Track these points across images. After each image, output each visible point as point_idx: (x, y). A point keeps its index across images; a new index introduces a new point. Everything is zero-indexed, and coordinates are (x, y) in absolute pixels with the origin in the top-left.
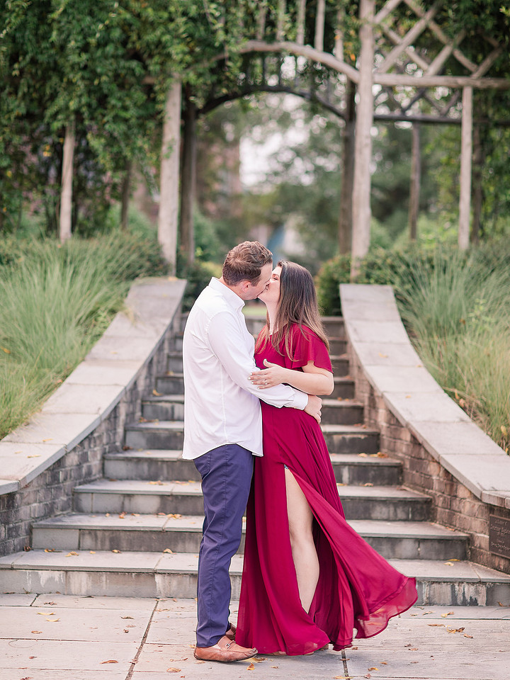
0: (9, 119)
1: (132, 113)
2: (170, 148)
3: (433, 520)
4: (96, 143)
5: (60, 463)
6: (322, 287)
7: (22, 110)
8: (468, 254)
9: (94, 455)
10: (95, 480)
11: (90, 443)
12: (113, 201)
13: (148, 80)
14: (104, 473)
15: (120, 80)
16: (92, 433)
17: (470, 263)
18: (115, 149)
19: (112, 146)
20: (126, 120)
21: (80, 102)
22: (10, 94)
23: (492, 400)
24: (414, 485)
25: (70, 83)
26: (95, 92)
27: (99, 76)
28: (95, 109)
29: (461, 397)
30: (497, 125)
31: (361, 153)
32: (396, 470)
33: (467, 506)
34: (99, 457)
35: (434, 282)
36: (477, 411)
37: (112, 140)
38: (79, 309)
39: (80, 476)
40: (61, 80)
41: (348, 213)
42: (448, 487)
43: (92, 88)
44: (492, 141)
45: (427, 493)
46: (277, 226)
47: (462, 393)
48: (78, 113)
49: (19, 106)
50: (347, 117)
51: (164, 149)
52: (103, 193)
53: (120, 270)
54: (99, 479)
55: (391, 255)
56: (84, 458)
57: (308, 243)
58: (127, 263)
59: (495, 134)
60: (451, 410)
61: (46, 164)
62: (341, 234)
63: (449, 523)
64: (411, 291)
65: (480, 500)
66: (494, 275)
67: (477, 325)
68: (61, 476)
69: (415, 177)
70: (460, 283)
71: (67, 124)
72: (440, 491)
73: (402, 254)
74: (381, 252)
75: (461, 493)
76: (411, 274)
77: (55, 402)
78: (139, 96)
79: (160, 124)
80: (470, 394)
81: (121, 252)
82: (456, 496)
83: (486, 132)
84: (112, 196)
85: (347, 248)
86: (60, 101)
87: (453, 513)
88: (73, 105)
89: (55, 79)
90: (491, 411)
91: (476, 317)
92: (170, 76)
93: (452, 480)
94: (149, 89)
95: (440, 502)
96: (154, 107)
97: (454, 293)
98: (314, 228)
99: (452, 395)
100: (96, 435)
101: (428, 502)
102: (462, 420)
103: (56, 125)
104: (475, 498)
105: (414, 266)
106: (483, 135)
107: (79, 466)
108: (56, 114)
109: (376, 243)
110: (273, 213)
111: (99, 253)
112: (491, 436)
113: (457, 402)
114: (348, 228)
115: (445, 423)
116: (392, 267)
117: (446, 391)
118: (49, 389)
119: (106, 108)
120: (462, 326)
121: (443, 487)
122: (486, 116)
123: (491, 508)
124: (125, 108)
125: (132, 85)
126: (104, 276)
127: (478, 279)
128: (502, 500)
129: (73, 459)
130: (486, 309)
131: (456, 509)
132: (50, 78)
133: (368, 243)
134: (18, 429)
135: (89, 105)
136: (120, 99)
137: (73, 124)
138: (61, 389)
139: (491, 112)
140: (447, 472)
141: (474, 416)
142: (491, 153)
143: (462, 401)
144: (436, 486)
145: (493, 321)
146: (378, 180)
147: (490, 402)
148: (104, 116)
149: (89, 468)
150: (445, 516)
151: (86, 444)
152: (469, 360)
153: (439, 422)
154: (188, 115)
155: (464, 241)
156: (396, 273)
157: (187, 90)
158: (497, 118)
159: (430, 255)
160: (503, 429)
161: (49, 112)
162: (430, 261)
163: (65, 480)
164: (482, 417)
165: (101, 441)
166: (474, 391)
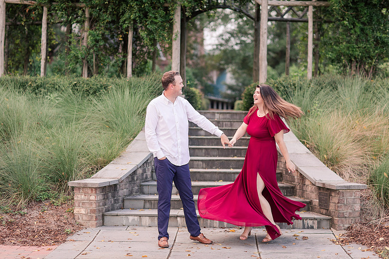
0: (104, 23)
1: (159, 20)
2: (177, 35)
3: (295, 195)
4: (143, 34)
5: (134, 173)
6: (246, 98)
7: (109, 20)
8: (311, 81)
9: (149, 170)
10: (149, 181)
11: (146, 165)
12: (148, 60)
13: (166, 5)
14: (152, 178)
15: (153, 5)
16: (147, 160)
17: (312, 85)
18: (151, 36)
19: (150, 35)
20: (156, 23)
21: (136, 15)
22: (104, 12)
23: (321, 144)
24: (287, 181)
25: (131, 7)
26: (142, 11)
27: (144, 3)
28: (142, 19)
29: (307, 143)
30: (325, 22)
31: (262, 36)
32: (279, 175)
33: (309, 188)
34: (150, 171)
35: (296, 94)
36: (314, 149)
37: (150, 32)
38: (139, 108)
39: (143, 179)
40: (127, 6)
41: (257, 64)
42: (301, 181)
43: (141, 9)
44: (323, 29)
45: (293, 184)
46: (222, 71)
47: (308, 142)
48: (134, 20)
49: (108, 18)
50: (256, 20)
51: (174, 36)
52: (144, 56)
53: (155, 91)
54: (151, 180)
55: (277, 83)
56: (144, 171)
57: (237, 79)
58: (158, 87)
59: (325, 26)
60: (303, 149)
61: (118, 43)
62: (254, 73)
63: (302, 196)
64: (286, 98)
65: (315, 185)
66: (323, 90)
67: (315, 112)
68: (135, 178)
69: (288, 47)
70: (307, 95)
71: (130, 25)
72: (298, 183)
73: (282, 82)
74: (273, 81)
75: (307, 183)
76: (286, 90)
77: (132, 147)
78: (162, 12)
79: (171, 25)
80: (312, 142)
81: (155, 83)
82: (305, 185)
83: (321, 25)
84: (148, 58)
85: (257, 80)
86: (127, 15)
87: (303, 192)
88: (132, 17)
89: (124, 5)
90: (320, 149)
91: (315, 109)
92: (176, 3)
93: (303, 178)
94: (166, 9)
95: (298, 187)
96: (169, 17)
97: (305, 99)
98: (240, 71)
99: (303, 143)
100: (149, 161)
101: (293, 188)
102: (308, 153)
103: (125, 26)
104: (313, 184)
105: (287, 87)
106: (319, 27)
107: (142, 174)
108: (125, 21)
109: (270, 77)
110: (220, 64)
111: (146, 83)
112: (320, 159)
113: (306, 146)
114: (258, 71)
115: (300, 154)
116: (277, 88)
117: (301, 141)
118: (128, 142)
119: (147, 18)
120: (308, 113)
121: (299, 181)
122: (320, 18)
123: (319, 188)
124: (156, 18)
125: (159, 7)
126: (148, 93)
127: (316, 93)
128: (324, 184)
129: (140, 171)
130: (319, 105)
131: (305, 190)
132: (122, 5)
133: (266, 77)
134: (116, 159)
135: (139, 17)
136: (153, 14)
137: (132, 25)
138: (133, 142)
139: (322, 16)
140: (301, 174)
141: (313, 152)
142: (322, 35)
143: (308, 145)
144: (296, 181)
145: (322, 110)
146: (271, 47)
147: (320, 145)
148: (146, 21)
149: (146, 175)
150: (300, 193)
151: (145, 165)
152: (311, 127)
153: (297, 154)
154: (184, 20)
155: (310, 76)
156: (279, 90)
157: (183, 10)
158: (325, 18)
159: (294, 82)
160: (325, 156)
161: (121, 20)
162: (294, 85)
163: (137, 180)
164: (316, 152)
165: (151, 164)
166: (313, 141)
